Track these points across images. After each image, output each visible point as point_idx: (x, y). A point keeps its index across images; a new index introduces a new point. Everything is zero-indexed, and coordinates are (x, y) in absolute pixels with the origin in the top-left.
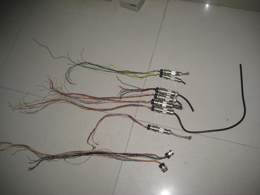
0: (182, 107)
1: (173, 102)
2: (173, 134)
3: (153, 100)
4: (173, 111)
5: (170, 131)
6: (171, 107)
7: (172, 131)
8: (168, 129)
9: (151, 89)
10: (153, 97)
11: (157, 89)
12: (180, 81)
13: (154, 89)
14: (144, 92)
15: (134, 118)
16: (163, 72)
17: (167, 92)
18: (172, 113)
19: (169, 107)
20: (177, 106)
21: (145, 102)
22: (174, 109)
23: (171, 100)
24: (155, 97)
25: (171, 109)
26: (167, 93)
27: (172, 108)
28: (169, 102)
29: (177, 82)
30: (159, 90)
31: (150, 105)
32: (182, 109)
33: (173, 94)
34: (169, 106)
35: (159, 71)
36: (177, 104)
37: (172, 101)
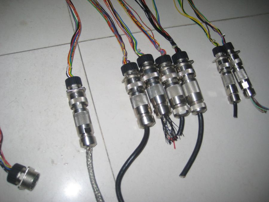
0: (176, 140)
1: (174, 109)
2: (89, 156)
3: (149, 57)
4: (151, 120)
5: (93, 141)
6: (157, 111)
7: (95, 149)
8: (96, 134)
9: (173, 43)
10: (156, 55)
11: (181, 54)
12: (234, 100)
13: (177, 49)
14: (156, 33)
15: (79, 41)
16: (229, 51)
17: (188, 81)
18: (146, 121)
19: (154, 107)
20: (172, 125)
21: (134, 45)
22: (158, 121)
23: (178, 101)
24: (160, 60)
25: (154, 115)
26: (186, 82)
27: (157, 115)
28: (170, 101)
29: (227, 97)
30: (181, 60)
31: (133, 58)
32: (170, 143)
33: (194, 99)
34: (158, 104)
35: (224, 41)
36: (176, 122)
37: (174, 106)
